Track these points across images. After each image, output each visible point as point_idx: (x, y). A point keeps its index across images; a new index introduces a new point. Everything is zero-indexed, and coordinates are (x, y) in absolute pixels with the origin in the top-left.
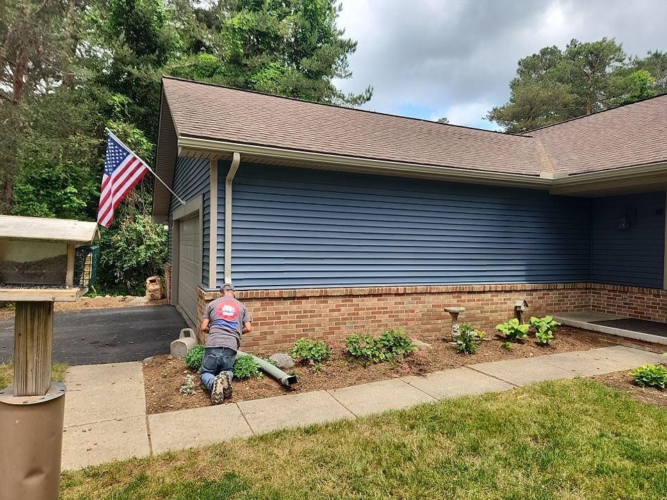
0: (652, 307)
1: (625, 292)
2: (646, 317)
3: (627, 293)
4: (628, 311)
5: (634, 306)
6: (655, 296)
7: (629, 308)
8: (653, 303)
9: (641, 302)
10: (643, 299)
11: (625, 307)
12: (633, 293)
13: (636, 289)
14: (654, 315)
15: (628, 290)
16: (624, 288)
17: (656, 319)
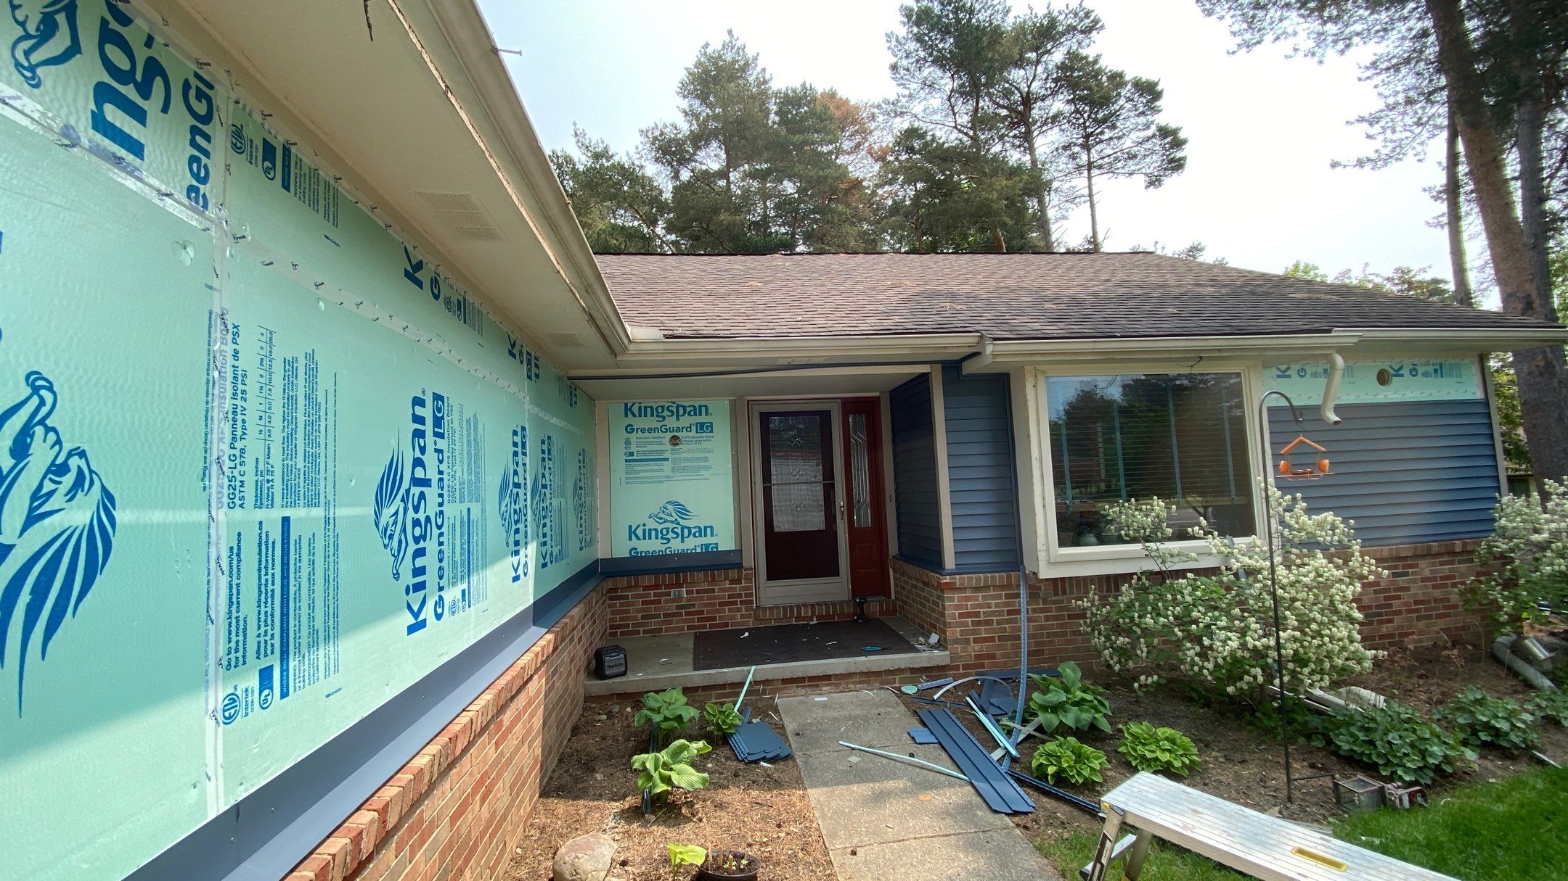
0: (728, 604)
1: (678, 585)
3: (682, 586)
4: (686, 621)
5: (696, 609)
6: (732, 582)
7: (687, 613)
8: (730, 596)
9: (709, 598)
10: (713, 591)
11: (680, 614)
12: (694, 583)
13: (701, 574)
14: (733, 617)
15: (685, 580)
16: (678, 578)
17: (738, 624)
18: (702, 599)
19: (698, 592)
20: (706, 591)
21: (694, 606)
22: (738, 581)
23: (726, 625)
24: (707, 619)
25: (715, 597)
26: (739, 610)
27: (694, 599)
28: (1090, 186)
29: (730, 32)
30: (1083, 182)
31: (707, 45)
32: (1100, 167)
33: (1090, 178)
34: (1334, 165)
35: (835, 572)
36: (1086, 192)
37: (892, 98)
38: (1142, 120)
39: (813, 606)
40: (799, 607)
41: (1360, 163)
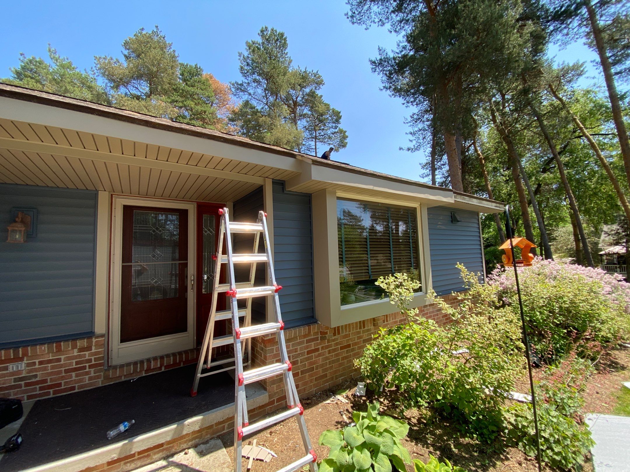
0: (75, 370)
1: (17, 359)
2: (65, 390)
3: (21, 359)
4: (24, 392)
5: (38, 379)
6: (81, 350)
7: (27, 385)
8: (77, 363)
9: (53, 367)
10: (59, 360)
11: (20, 386)
12: (35, 356)
13: (45, 347)
14: (81, 381)
15: (25, 354)
16: (16, 353)
17: (85, 386)
18: (45, 369)
19: (41, 363)
20: (49, 361)
21: (36, 376)
22: (89, 348)
23: (73, 388)
24: (50, 387)
25: (61, 366)
26: (87, 373)
27: (36, 370)
28: (316, 145)
29: (157, 27)
30: (313, 143)
31: (143, 29)
32: (319, 139)
33: (316, 142)
34: (400, 149)
35: (183, 328)
36: (314, 147)
37: (240, 82)
38: (334, 125)
39: (162, 358)
40: (149, 360)
41: (409, 149)
